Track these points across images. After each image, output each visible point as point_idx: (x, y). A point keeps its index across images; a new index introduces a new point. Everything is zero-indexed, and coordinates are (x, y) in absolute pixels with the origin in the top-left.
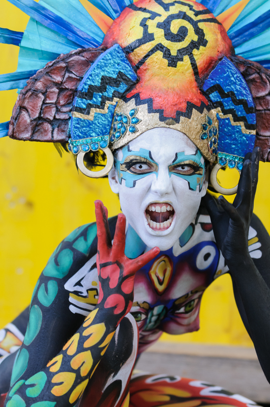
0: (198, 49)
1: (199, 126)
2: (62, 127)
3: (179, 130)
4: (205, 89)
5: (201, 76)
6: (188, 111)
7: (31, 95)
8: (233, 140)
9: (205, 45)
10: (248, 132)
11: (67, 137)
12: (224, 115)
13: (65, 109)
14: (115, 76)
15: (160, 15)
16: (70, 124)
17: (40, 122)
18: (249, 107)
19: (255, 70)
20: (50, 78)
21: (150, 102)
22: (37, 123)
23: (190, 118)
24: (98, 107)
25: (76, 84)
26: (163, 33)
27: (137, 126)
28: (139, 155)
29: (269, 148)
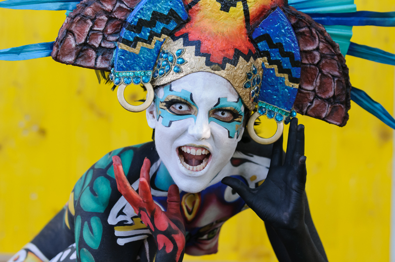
1: (244, 75)
2: (107, 56)
3: (224, 76)
4: (254, 38)
5: (252, 24)
6: (235, 58)
7: (79, 20)
8: (275, 91)
10: (291, 84)
11: (110, 66)
12: (269, 65)
13: (111, 38)
14: (166, 13)
16: (114, 53)
17: (85, 48)
18: (296, 60)
19: (306, 24)
20: (101, 5)
21: (198, 44)
22: (82, 49)
23: (236, 66)
24: (145, 41)
25: (126, 14)
28: (179, 96)
29: (310, 103)
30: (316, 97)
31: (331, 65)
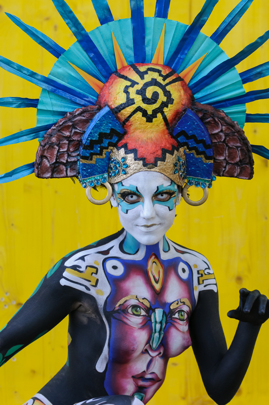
0: (167, 107)
1: (172, 166)
2: (73, 167)
3: (158, 171)
4: (174, 135)
5: (171, 125)
6: (163, 156)
7: (49, 147)
8: (197, 167)
9: (172, 104)
10: (208, 161)
12: (189, 151)
13: (74, 154)
14: (108, 132)
15: (138, 84)
17: (57, 165)
18: (207, 144)
19: (210, 115)
20: (61, 134)
21: (134, 151)
22: (55, 166)
23: (165, 161)
24: (97, 154)
25: (81, 136)
26: (141, 99)
27: (128, 170)
28: (129, 189)
29: (224, 168)
30: (227, 163)
31: (234, 140)
